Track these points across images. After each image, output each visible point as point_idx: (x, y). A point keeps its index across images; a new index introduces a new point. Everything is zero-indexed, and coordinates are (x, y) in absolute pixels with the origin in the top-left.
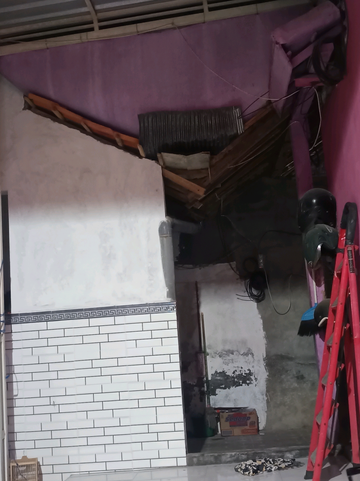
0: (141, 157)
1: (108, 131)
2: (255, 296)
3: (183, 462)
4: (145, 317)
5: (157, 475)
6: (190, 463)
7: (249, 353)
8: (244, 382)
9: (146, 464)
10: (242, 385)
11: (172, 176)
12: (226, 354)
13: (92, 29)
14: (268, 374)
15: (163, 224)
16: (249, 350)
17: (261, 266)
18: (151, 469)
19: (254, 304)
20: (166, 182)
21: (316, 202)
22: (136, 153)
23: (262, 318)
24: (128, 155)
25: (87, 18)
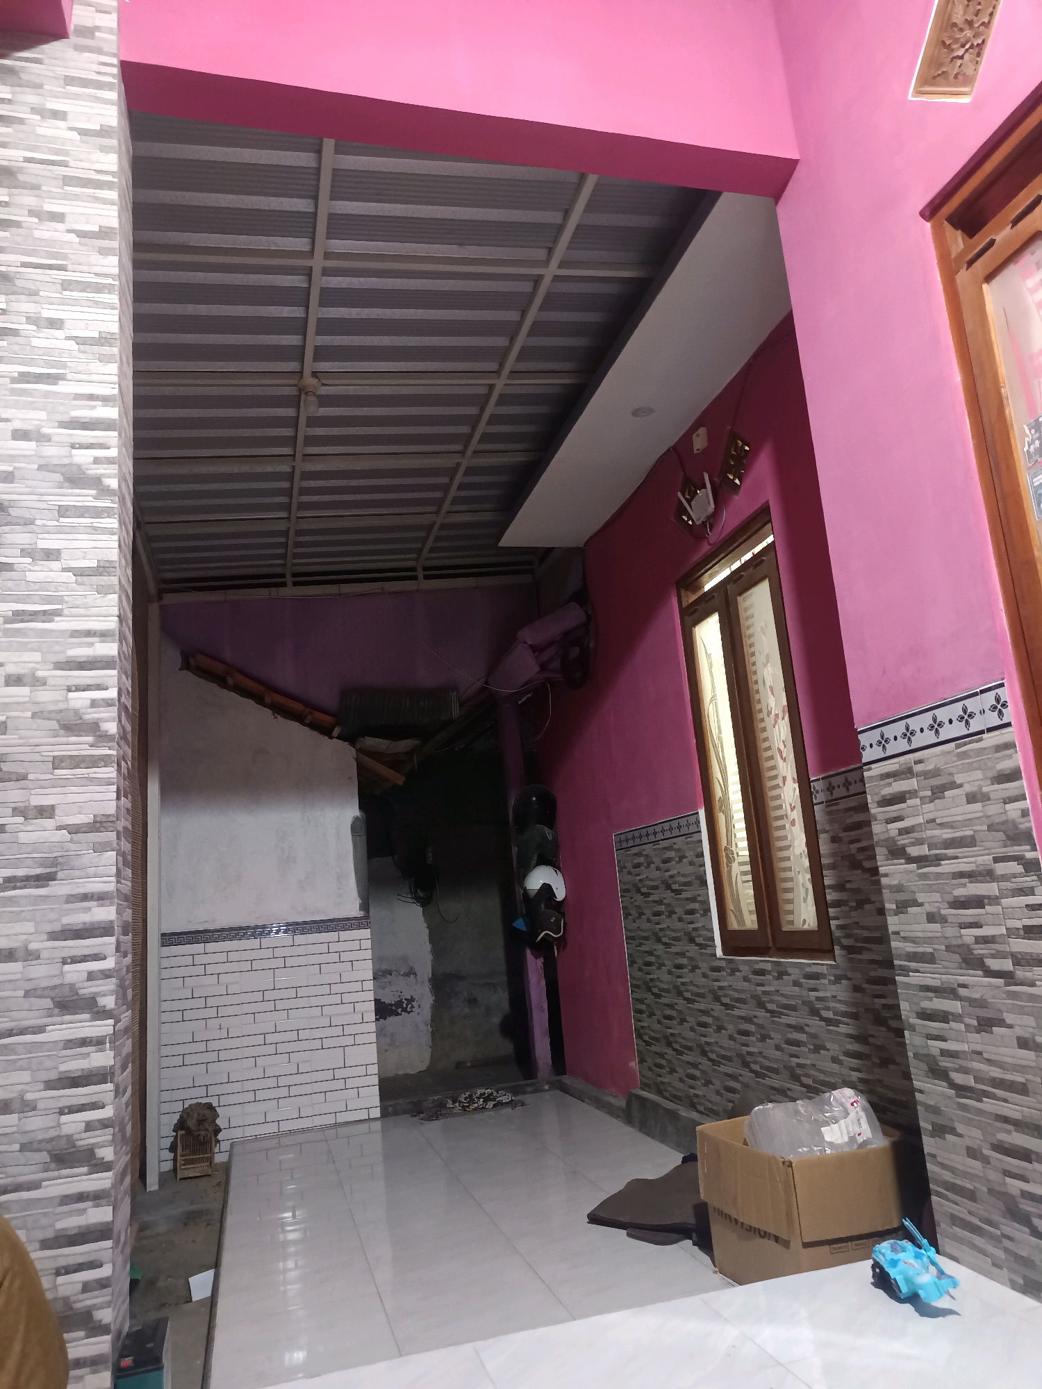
0: (333, 738)
1: (299, 707)
2: (421, 898)
4: (333, 936)
7: (411, 972)
8: (405, 1010)
10: (401, 1014)
11: (367, 760)
12: (382, 976)
13: (284, 584)
14: (434, 999)
15: (356, 819)
16: (412, 968)
17: (430, 861)
19: (418, 910)
20: (360, 767)
22: (326, 731)
23: (428, 927)
24: (317, 735)
25: (279, 571)
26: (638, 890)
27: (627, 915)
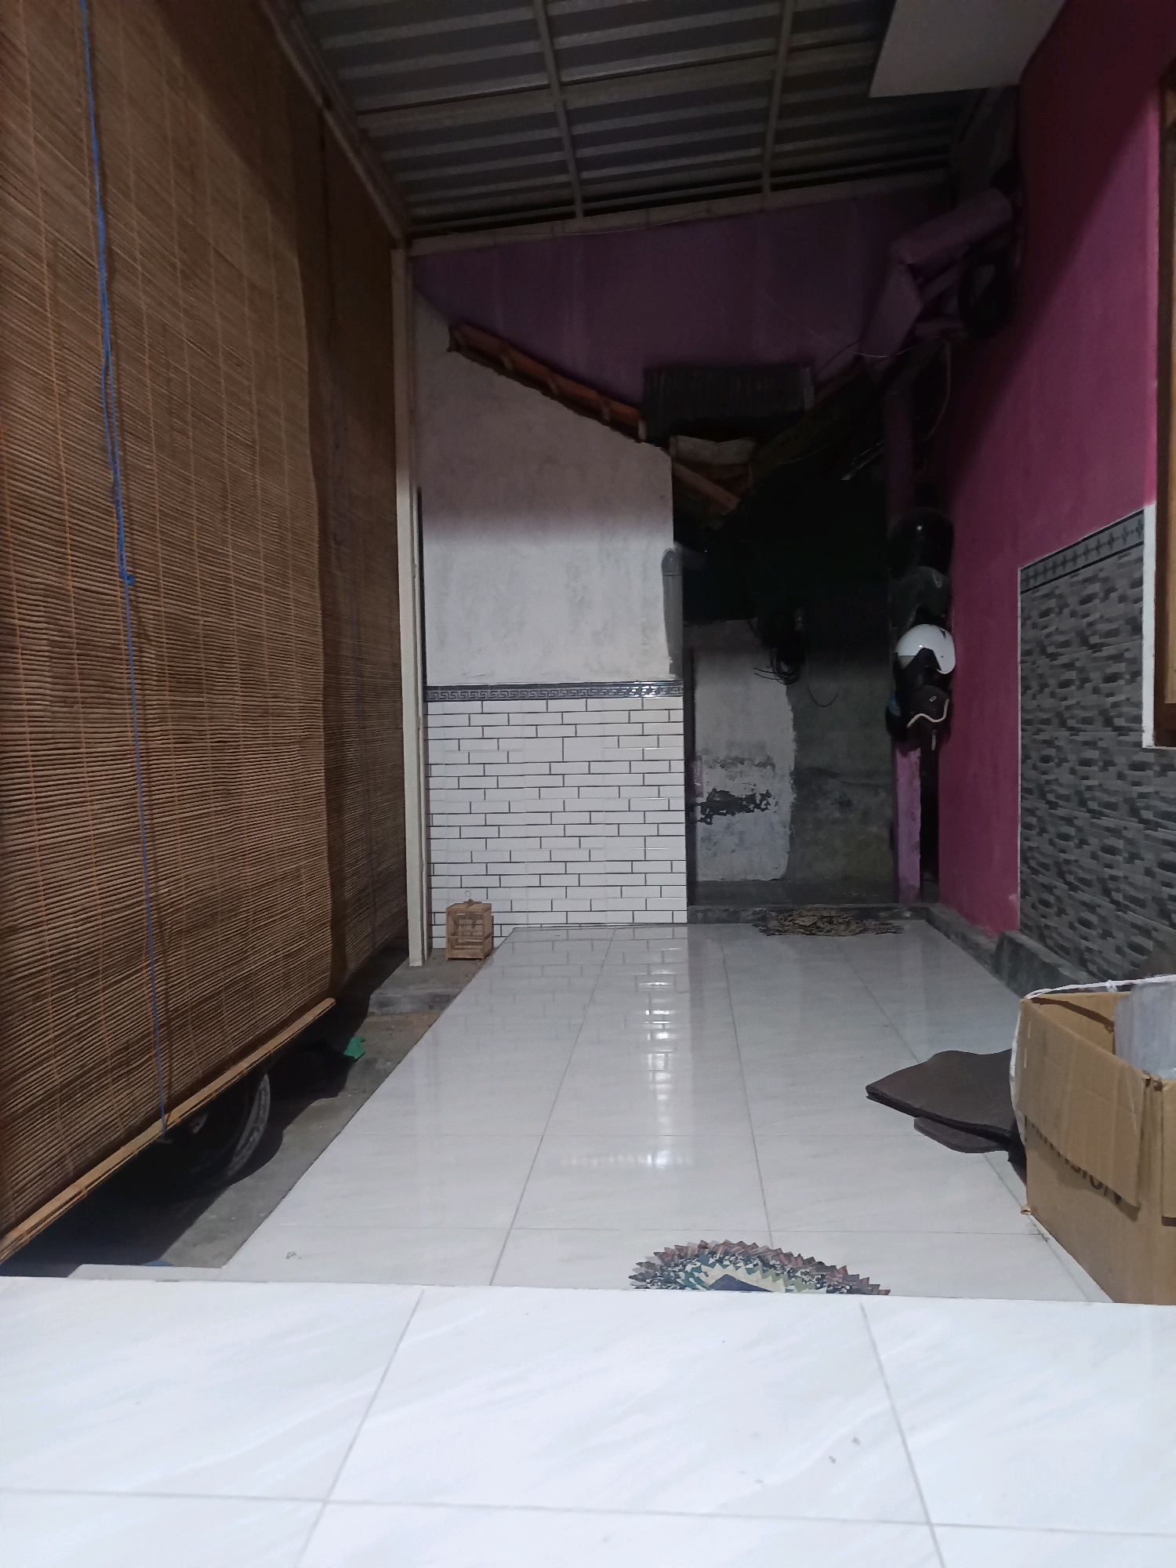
0: (638, 440)
1: (592, 395)
2: (785, 673)
3: (682, 917)
4: (634, 702)
5: (640, 932)
6: (692, 920)
7: (767, 763)
8: (758, 806)
9: (627, 918)
10: (753, 811)
11: (686, 473)
12: (732, 764)
13: (571, 215)
14: (795, 796)
15: (669, 554)
16: (769, 758)
17: (799, 627)
18: (633, 925)
20: (677, 481)
21: (922, 529)
22: (631, 432)
23: (793, 710)
24: (618, 437)
25: (565, 193)
26: (1043, 651)
27: (1026, 688)
